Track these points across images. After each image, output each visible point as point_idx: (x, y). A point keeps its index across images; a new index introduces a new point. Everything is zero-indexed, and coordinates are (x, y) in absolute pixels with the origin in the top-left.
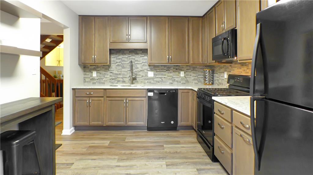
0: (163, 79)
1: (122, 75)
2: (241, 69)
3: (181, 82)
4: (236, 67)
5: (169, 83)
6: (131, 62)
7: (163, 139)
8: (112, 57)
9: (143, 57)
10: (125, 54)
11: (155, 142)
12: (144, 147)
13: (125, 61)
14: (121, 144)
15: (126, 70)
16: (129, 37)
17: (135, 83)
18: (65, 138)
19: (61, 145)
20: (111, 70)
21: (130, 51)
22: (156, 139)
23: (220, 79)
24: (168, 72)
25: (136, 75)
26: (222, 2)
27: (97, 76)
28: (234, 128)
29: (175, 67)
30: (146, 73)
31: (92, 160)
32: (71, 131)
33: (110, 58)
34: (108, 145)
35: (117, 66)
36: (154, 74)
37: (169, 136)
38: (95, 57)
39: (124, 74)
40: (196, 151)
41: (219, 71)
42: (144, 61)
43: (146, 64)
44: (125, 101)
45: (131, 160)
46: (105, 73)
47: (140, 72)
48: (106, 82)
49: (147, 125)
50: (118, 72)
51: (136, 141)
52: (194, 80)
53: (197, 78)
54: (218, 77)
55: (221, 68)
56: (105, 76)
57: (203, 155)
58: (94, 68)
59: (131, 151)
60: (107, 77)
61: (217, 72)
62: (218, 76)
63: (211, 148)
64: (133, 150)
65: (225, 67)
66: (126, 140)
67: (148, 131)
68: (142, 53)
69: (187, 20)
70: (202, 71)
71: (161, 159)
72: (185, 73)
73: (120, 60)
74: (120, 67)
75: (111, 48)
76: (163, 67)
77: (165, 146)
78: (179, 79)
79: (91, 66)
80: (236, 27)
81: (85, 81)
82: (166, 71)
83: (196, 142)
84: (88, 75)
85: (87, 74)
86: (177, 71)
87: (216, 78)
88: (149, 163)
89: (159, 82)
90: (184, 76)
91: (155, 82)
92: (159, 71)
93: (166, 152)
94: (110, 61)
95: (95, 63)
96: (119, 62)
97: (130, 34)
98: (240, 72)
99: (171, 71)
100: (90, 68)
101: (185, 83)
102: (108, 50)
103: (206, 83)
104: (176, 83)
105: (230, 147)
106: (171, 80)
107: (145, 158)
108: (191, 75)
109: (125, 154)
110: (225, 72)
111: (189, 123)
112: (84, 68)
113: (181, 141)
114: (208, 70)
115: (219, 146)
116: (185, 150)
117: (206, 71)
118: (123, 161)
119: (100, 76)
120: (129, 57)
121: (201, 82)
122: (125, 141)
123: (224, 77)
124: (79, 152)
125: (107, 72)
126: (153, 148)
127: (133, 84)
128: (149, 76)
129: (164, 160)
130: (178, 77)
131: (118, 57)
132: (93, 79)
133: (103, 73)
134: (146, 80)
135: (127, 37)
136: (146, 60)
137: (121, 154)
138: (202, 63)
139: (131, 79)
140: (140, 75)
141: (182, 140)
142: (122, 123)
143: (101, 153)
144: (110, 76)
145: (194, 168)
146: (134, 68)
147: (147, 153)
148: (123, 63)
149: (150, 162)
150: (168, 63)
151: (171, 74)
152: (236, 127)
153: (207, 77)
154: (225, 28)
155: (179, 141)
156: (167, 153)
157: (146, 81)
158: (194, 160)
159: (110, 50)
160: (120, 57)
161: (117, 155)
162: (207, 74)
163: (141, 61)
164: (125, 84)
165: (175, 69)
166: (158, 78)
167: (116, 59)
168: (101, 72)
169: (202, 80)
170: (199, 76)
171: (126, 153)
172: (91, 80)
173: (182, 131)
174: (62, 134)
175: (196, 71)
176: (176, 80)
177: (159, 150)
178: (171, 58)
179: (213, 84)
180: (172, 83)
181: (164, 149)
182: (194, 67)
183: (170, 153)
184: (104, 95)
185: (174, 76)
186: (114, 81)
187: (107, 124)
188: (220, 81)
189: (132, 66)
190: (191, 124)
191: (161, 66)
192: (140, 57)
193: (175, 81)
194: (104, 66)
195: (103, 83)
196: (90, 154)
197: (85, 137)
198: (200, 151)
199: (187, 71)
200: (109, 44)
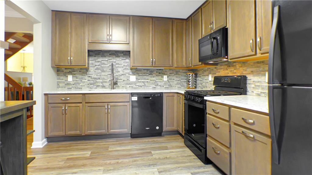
0: (146, 83)
1: (102, 79)
2: (227, 70)
3: (165, 87)
4: (222, 69)
5: (152, 88)
6: (112, 65)
7: (149, 146)
8: (90, 59)
9: (124, 60)
10: (105, 57)
11: (142, 149)
12: (130, 155)
13: (105, 64)
14: (105, 153)
15: (106, 74)
16: (111, 37)
17: (115, 88)
18: (37, 151)
19: (34, 158)
20: (89, 74)
21: (110, 53)
22: (142, 146)
23: (204, 82)
24: (151, 76)
25: (118, 79)
26: (210, 2)
27: (73, 81)
28: (232, 125)
29: (157, 71)
30: (127, 77)
31: (73, 173)
32: (43, 144)
33: (88, 60)
34: (89, 156)
35: (95, 69)
36: (136, 78)
37: (154, 142)
38: (72, 58)
39: (104, 79)
40: (186, 155)
41: (202, 74)
42: (126, 65)
43: (128, 67)
44: (106, 107)
45: (118, 169)
46: (82, 77)
47: (121, 76)
48: (83, 87)
49: (130, 133)
50: (97, 76)
51: (121, 149)
52: (177, 84)
53: (180, 82)
54: (200, 81)
55: (205, 71)
56: (82, 80)
57: (194, 159)
58: (70, 71)
59: (117, 161)
60: (85, 82)
61: (201, 76)
62: (201, 79)
63: (203, 150)
64: (119, 159)
65: (209, 70)
66: (110, 149)
67: (132, 139)
68: (124, 56)
69: (171, 23)
70: (185, 75)
71: (151, 166)
72: (168, 77)
73: (100, 63)
74: (100, 71)
75: (90, 49)
76: (146, 71)
77: (153, 152)
78: (162, 84)
79: (66, 69)
80: (226, 26)
81: (58, 86)
82: (149, 75)
83: (184, 147)
84: (63, 79)
85: (61, 78)
86: (160, 75)
87: (199, 82)
88: (139, 172)
89: (141, 87)
90: (168, 80)
91: (138, 87)
92: (141, 75)
93: (155, 159)
94: (88, 64)
95: (72, 65)
96: (99, 65)
97: (111, 34)
98: (226, 73)
99: (154, 75)
100: (64, 71)
101: (168, 88)
102: (87, 51)
103: (190, 87)
104: (159, 87)
105: (228, 146)
106: (154, 84)
107: (133, 167)
108: (174, 79)
109: (110, 164)
110: (209, 75)
111: (175, 128)
112: (57, 71)
113: (168, 147)
114: (191, 74)
115: (214, 146)
116: (175, 155)
117: (189, 75)
118: (109, 172)
119: (76, 81)
120: (109, 59)
121: (184, 86)
122: (108, 150)
123: (208, 80)
124: (55, 166)
125: (84, 75)
126: (141, 155)
127: (114, 89)
128: (131, 81)
129: (155, 167)
130: (161, 82)
131: (97, 59)
132: (68, 84)
133: (80, 77)
134: (128, 84)
135: (108, 37)
136: (128, 63)
137: (106, 164)
138: (185, 66)
139: (111, 83)
140: (121, 79)
141: (169, 145)
142: (103, 131)
143: (82, 165)
144: (89, 80)
145: (188, 172)
146: (114, 72)
147: (135, 161)
148: (102, 66)
149: (140, 170)
150: (152, 66)
151: (154, 79)
152: (235, 124)
153: (190, 81)
154: (213, 28)
155: (167, 147)
156: (157, 159)
157: (128, 86)
158: (186, 164)
159: (89, 51)
160: (100, 59)
161: (101, 166)
162: (190, 78)
163: (122, 64)
164: (105, 89)
165: (158, 73)
166: (140, 82)
167: (95, 62)
168: (77, 75)
169: (185, 84)
170: (182, 81)
171: (112, 163)
172: (65, 84)
173: (168, 136)
174: (32, 148)
175: (179, 75)
176: (159, 84)
177: (148, 156)
178: (155, 61)
179: (196, 87)
180: (155, 88)
181: (152, 156)
182: (177, 71)
183: (159, 159)
184: (82, 101)
185: (157, 81)
186: (92, 86)
187: (86, 133)
188: (204, 84)
189: (112, 70)
190: (176, 129)
191: (144, 69)
192: (121, 60)
193: (158, 86)
194: (81, 69)
195: (80, 88)
196: (70, 167)
197: (61, 148)
198: (189, 154)
199: (170, 75)
200: (88, 44)
